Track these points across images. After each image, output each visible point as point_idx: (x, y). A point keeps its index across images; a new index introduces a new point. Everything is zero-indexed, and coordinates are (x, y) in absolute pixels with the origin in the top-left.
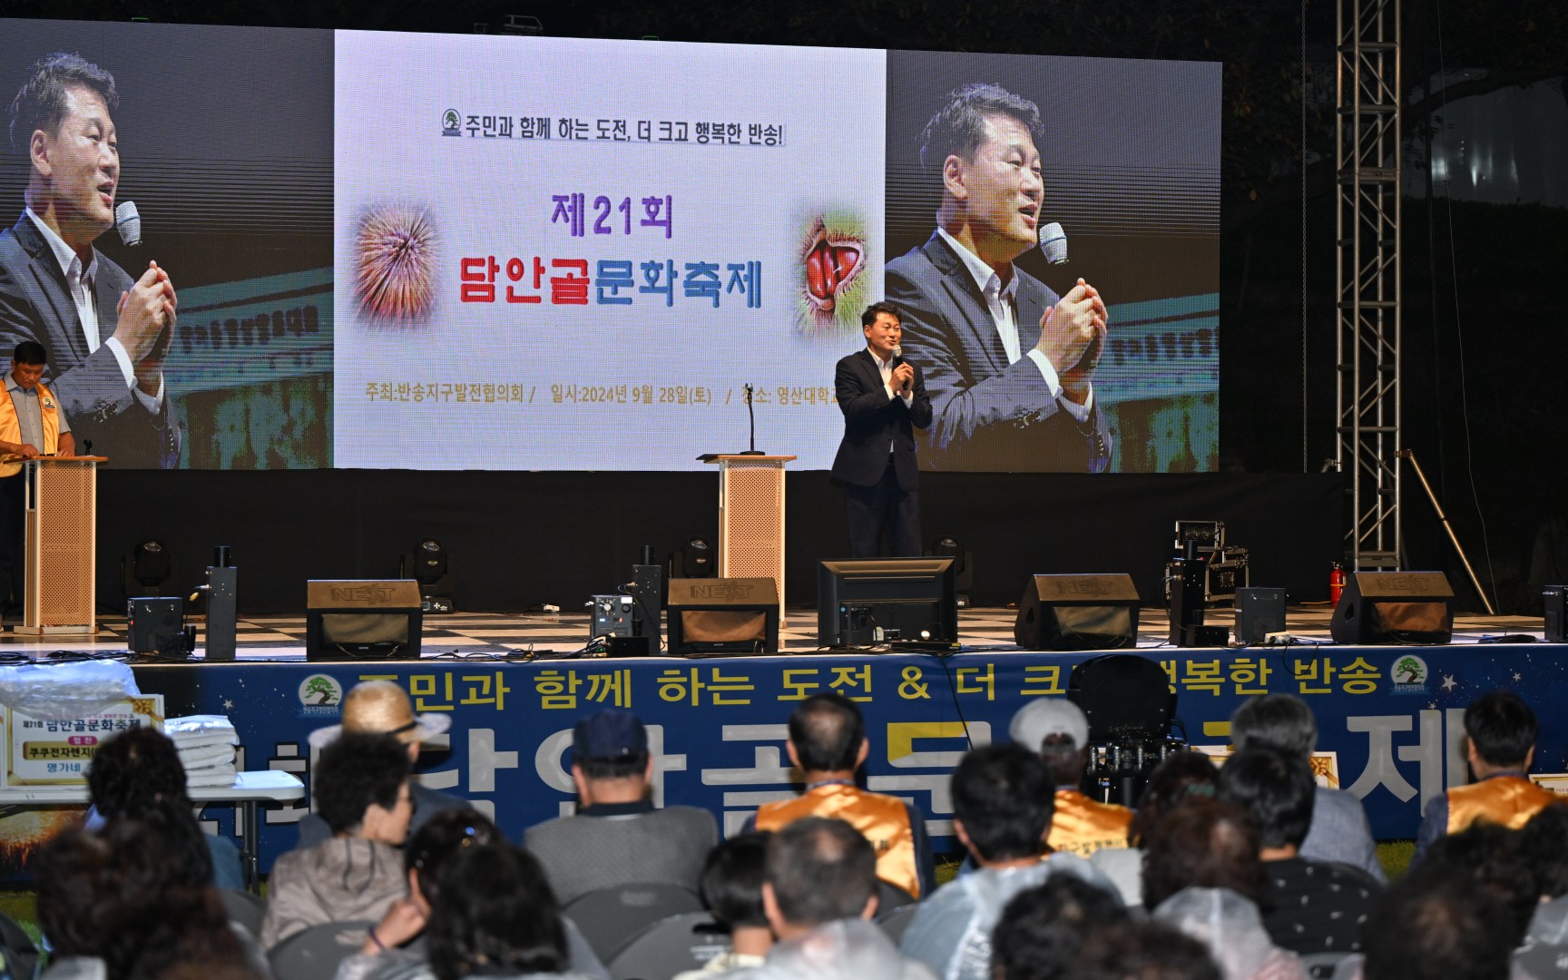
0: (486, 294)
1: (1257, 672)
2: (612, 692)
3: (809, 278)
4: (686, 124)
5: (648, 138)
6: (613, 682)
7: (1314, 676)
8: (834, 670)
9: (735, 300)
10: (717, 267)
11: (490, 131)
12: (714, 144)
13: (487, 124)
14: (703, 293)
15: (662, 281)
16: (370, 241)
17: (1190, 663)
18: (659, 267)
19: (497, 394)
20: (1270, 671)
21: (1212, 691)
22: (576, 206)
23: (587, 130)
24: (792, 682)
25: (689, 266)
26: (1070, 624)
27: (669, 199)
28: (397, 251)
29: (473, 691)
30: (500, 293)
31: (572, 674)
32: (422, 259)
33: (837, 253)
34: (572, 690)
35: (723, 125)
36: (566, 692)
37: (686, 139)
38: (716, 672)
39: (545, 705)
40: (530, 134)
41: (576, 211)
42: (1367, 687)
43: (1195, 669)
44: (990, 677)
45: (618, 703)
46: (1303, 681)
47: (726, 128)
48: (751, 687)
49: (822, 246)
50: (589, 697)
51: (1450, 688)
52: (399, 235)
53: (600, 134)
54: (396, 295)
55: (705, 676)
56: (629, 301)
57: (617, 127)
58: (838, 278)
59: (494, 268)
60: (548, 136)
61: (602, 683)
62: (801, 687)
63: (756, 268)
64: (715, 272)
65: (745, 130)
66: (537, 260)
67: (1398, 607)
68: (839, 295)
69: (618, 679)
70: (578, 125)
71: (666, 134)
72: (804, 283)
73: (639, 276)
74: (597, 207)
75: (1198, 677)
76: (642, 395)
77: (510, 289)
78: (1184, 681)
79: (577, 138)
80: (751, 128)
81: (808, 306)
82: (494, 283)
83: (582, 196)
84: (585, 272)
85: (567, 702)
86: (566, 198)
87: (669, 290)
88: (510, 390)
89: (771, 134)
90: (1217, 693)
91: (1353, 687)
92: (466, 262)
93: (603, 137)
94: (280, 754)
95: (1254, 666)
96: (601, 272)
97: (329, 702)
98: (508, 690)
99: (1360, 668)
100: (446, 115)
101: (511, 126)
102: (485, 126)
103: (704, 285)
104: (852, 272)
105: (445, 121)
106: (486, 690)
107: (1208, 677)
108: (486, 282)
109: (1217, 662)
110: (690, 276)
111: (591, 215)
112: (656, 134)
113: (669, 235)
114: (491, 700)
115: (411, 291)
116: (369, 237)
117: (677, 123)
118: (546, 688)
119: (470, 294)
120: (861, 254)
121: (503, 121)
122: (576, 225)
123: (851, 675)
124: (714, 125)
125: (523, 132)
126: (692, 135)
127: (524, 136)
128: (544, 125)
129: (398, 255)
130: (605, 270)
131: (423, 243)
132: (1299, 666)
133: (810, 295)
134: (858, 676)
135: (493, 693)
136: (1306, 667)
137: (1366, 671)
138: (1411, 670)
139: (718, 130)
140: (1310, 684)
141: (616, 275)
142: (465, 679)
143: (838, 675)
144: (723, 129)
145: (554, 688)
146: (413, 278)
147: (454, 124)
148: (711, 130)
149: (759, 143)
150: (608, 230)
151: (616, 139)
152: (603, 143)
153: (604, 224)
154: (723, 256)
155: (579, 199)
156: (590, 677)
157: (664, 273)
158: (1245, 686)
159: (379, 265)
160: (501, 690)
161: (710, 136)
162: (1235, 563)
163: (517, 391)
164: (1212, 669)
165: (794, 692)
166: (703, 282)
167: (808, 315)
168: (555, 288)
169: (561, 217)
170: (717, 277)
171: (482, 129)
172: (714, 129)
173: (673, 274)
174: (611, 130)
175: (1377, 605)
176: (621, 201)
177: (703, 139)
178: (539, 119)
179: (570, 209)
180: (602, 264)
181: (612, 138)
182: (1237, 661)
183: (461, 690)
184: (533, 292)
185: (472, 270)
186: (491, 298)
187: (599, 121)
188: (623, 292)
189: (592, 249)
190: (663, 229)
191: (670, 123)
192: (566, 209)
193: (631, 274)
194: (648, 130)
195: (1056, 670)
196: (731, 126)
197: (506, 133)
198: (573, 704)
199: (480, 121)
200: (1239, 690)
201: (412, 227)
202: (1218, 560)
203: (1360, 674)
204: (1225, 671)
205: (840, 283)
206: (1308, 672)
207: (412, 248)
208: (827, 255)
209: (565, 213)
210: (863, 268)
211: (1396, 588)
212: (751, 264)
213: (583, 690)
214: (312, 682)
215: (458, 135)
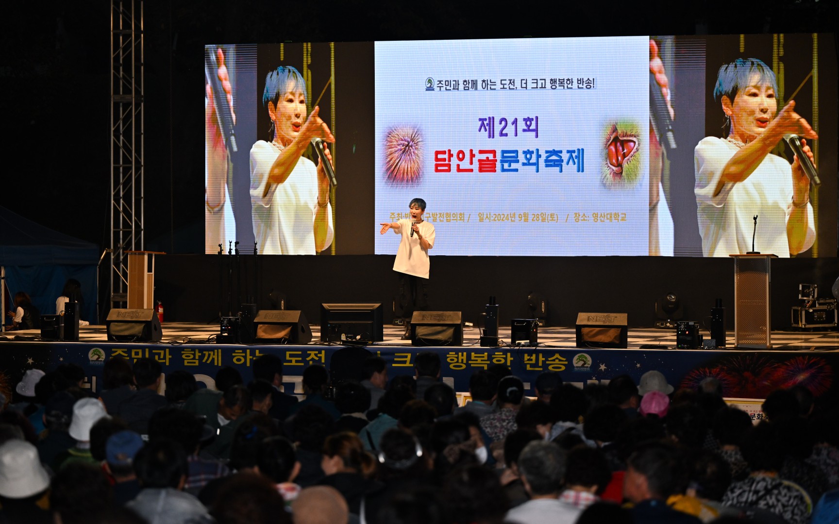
0: (447, 168)
1: (506, 359)
2: (213, 359)
3: (609, 156)
4: (545, 80)
5: (526, 88)
6: (214, 355)
7: (534, 362)
8: (308, 352)
9: (570, 168)
10: (561, 152)
11: (448, 88)
12: (560, 89)
13: (447, 84)
14: (555, 165)
15: (533, 160)
16: (391, 144)
17: (473, 354)
18: (531, 153)
19: (452, 218)
22: (490, 124)
23: (495, 85)
24: (290, 357)
25: (547, 152)
26: (419, 334)
27: (537, 118)
28: (404, 148)
30: (454, 168)
31: (197, 351)
32: (416, 152)
33: (624, 143)
34: (197, 357)
35: (564, 80)
36: (194, 358)
37: (545, 87)
38: (257, 351)
39: (186, 364)
40: (467, 88)
41: (490, 126)
42: (560, 368)
43: (475, 357)
45: (216, 364)
46: (528, 364)
47: (565, 81)
49: (616, 140)
50: (204, 361)
51: (603, 370)
52: (405, 140)
53: (502, 86)
54: (404, 170)
55: (253, 353)
56: (516, 170)
57: (510, 83)
58: (624, 156)
59: (451, 155)
60: (476, 89)
61: (209, 355)
62: (294, 359)
63: (581, 152)
64: (560, 154)
65: (575, 81)
66: (471, 151)
67: (594, 330)
68: (625, 165)
69: (216, 354)
70: (491, 82)
71: (535, 85)
72: (607, 159)
73: (522, 158)
74: (501, 123)
75: (477, 360)
76: (523, 218)
77: (458, 166)
78: (470, 362)
79: (491, 89)
80: (578, 80)
81: (608, 171)
82: (451, 163)
83: (493, 118)
84: (495, 156)
85: (195, 363)
86: (485, 119)
87: (536, 164)
88: (458, 216)
89: (588, 83)
91: (553, 368)
92: (437, 153)
93: (504, 88)
95: (504, 356)
96: (503, 157)
98: (171, 357)
99: (557, 358)
100: (427, 81)
101: (458, 84)
102: (446, 85)
103: (555, 161)
104: (632, 153)
105: (427, 83)
106: (162, 357)
107: (482, 360)
108: (447, 162)
109: (486, 354)
110: (548, 157)
111: (498, 128)
112: (530, 85)
113: (537, 136)
114: (164, 361)
115: (411, 168)
116: (391, 142)
117: (541, 80)
118: (186, 356)
119: (439, 168)
120: (637, 143)
121: (455, 82)
122: (490, 133)
123: (316, 355)
124: (559, 80)
125: (464, 87)
126: (548, 85)
127: (464, 89)
128: (474, 83)
129: (405, 150)
130: (505, 155)
131: (417, 144)
132: (526, 357)
133: (609, 165)
134: (319, 355)
135: (165, 358)
136: (529, 357)
137: (560, 360)
138: (583, 361)
139: (562, 82)
140: (532, 366)
141: (510, 157)
142: (154, 351)
143: (310, 354)
145: (189, 356)
146: (412, 162)
147: (431, 85)
149: (583, 88)
150: (506, 135)
151: (510, 89)
152: (504, 91)
153: (504, 132)
154: (564, 146)
156: (204, 352)
157: (534, 156)
159: (396, 155)
160: (168, 357)
161: (557, 85)
162: (825, 307)
163: (461, 217)
164: (483, 357)
165: (291, 361)
166: (554, 159)
167: (608, 175)
168: (480, 164)
169: (483, 129)
170: (561, 157)
171: (445, 87)
172: (559, 82)
173: (539, 156)
174: (508, 84)
175: (582, 329)
176: (513, 120)
177: (554, 87)
178: (472, 81)
179: (487, 124)
180: (504, 152)
181: (508, 89)
182: (496, 353)
184: (470, 167)
185: (440, 156)
186: (449, 170)
187: (501, 80)
188: (514, 166)
189: (499, 144)
190: (534, 134)
191: (537, 80)
192: (486, 125)
193: (517, 157)
194: (526, 83)
195: (409, 355)
196: (568, 80)
197: (456, 88)
198: (197, 364)
199: (443, 83)
201: (412, 136)
202: (813, 305)
203: (557, 361)
204: (490, 358)
205: (626, 159)
206: (531, 360)
207: (411, 146)
208: (619, 144)
209: (485, 127)
210: (638, 150)
211: (596, 321)
212: (579, 150)
213: (201, 358)
214: (94, 351)
215: (433, 90)
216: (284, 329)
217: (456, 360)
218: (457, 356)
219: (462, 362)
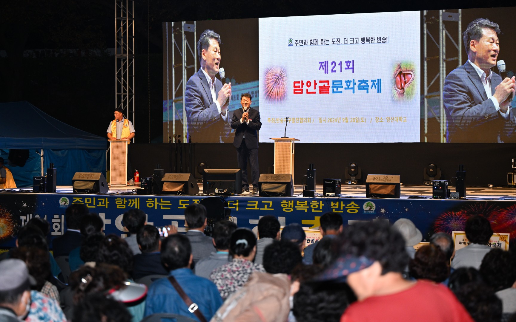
0: (300, 91)
1: (319, 205)
2: (134, 204)
3: (396, 83)
4: (358, 38)
5: (347, 43)
6: (135, 201)
7: (337, 207)
9: (373, 91)
10: (368, 81)
11: (301, 44)
12: (367, 44)
13: (300, 42)
14: (364, 89)
15: (351, 86)
16: (268, 78)
17: (298, 202)
18: (350, 82)
19: (303, 121)
20: (323, 205)
21: (305, 210)
22: (326, 65)
23: (329, 42)
24: (182, 203)
25: (359, 81)
26: (264, 189)
27: (353, 61)
28: (276, 80)
29: (100, 203)
30: (305, 91)
31: (125, 199)
32: (283, 82)
33: (405, 75)
34: (125, 203)
35: (369, 38)
36: (123, 204)
37: (358, 43)
38: (162, 199)
39: (118, 207)
40: (312, 44)
41: (326, 66)
42: (355, 211)
43: (299, 204)
44: (237, 204)
46: (334, 208)
47: (370, 39)
48: (171, 204)
49: (400, 73)
50: (129, 205)
51: (383, 213)
52: (276, 76)
53: (333, 43)
54: (276, 93)
55: (159, 201)
56: (341, 92)
57: (338, 40)
58: (405, 83)
59: (303, 84)
60: (318, 44)
61: (132, 202)
62: (184, 205)
63: (380, 81)
64: (367, 82)
65: (376, 39)
66: (315, 81)
67: (378, 186)
68: (406, 88)
69: (136, 201)
70: (326, 41)
71: (352, 42)
72: (395, 85)
73: (344, 85)
74: (332, 65)
75: (300, 206)
76: (345, 120)
77: (307, 90)
78: (296, 207)
79: (326, 44)
80: (378, 38)
81: (396, 92)
82: (302, 88)
83: (328, 61)
84: (328, 84)
85: (123, 207)
86: (323, 63)
87: (353, 88)
88: (307, 119)
89: (384, 40)
90: (306, 211)
91: (350, 211)
92: (295, 83)
93: (334, 44)
94: (55, 217)
95: (318, 203)
96: (333, 84)
97: (66, 204)
98: (109, 203)
99: (353, 205)
100: (289, 40)
101: (307, 42)
102: (300, 43)
103: (364, 86)
104: (410, 81)
105: (289, 42)
106: (103, 203)
107: (303, 206)
108: (300, 88)
109: (306, 201)
110: (360, 84)
111: (330, 67)
112: (349, 42)
113: (353, 72)
114: (105, 205)
115: (280, 91)
116: (268, 77)
117: (355, 38)
118: (118, 202)
119: (296, 92)
120: (413, 75)
121: (305, 41)
122: (326, 71)
124: (367, 38)
125: (311, 44)
126: (360, 41)
127: (311, 45)
128: (317, 41)
129: (276, 81)
130: (334, 83)
131: (283, 78)
132: (332, 204)
133: (397, 88)
135: (105, 204)
136: (334, 204)
137: (355, 206)
138: (370, 206)
139: (368, 40)
140: (336, 209)
141: (338, 84)
142: (98, 199)
144: (369, 39)
145: (120, 203)
146: (280, 88)
147: (291, 43)
148: (366, 40)
149: (380, 43)
150: (335, 71)
151: (337, 44)
152: (334, 46)
153: (334, 70)
154: (369, 77)
155: (327, 62)
157: (352, 84)
158: (315, 209)
159: (271, 84)
160: (107, 203)
161: (365, 41)
163: (309, 120)
164: (305, 204)
165: (182, 206)
166: (364, 85)
167: (396, 95)
168: (320, 89)
169: (321, 68)
170: (368, 84)
171: (299, 43)
172: (366, 39)
173: (354, 84)
174: (336, 41)
175: (370, 185)
176: (339, 62)
177: (363, 43)
178: (315, 40)
179: (324, 65)
180: (333, 81)
182: (313, 201)
183: (97, 203)
184: (314, 91)
185: (296, 85)
186: (302, 93)
187: (332, 39)
188: (340, 90)
189: (331, 77)
190: (351, 70)
191: (353, 38)
192: (323, 66)
193: (342, 84)
194: (347, 41)
195: (257, 202)
196: (372, 38)
197: (306, 44)
198: (125, 207)
199: (298, 41)
200: (313, 211)
201: (280, 73)
203: (353, 207)
204: (309, 204)
205: (406, 84)
207: (280, 79)
208: (402, 76)
209: (323, 67)
210: (413, 79)
211: (379, 180)
212: (378, 79)
213: (127, 203)
214: (62, 199)
215: (293, 46)
216: (180, 185)
217: (287, 205)
218: (287, 203)
219: (291, 207)
